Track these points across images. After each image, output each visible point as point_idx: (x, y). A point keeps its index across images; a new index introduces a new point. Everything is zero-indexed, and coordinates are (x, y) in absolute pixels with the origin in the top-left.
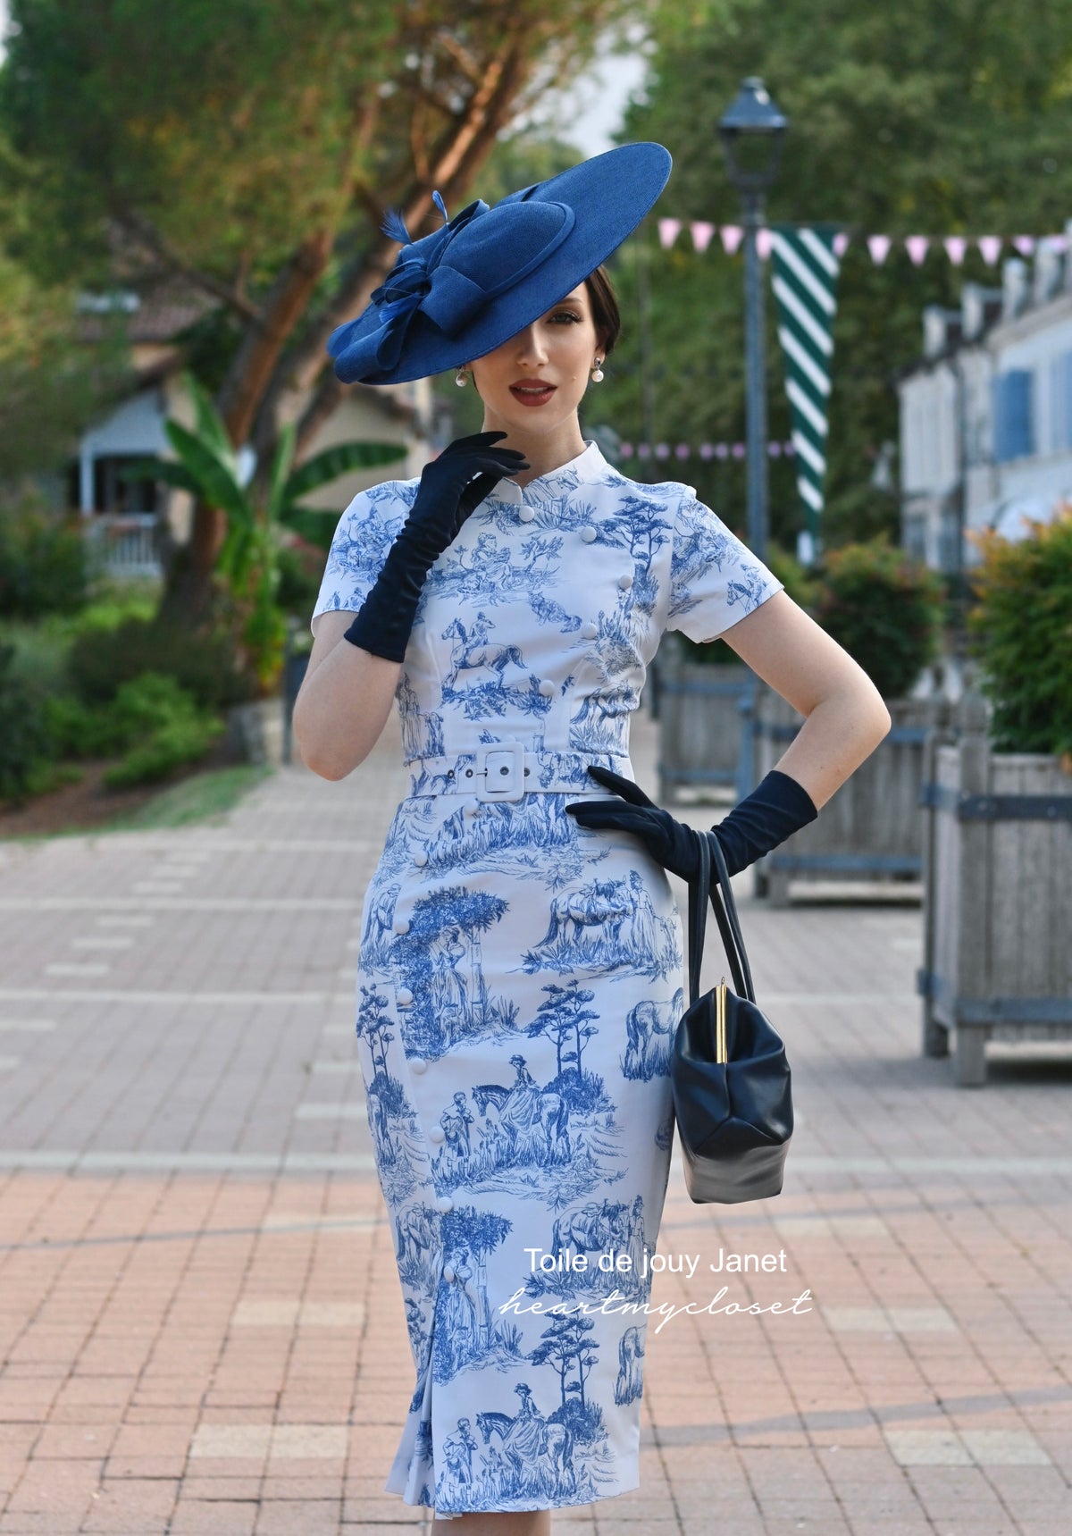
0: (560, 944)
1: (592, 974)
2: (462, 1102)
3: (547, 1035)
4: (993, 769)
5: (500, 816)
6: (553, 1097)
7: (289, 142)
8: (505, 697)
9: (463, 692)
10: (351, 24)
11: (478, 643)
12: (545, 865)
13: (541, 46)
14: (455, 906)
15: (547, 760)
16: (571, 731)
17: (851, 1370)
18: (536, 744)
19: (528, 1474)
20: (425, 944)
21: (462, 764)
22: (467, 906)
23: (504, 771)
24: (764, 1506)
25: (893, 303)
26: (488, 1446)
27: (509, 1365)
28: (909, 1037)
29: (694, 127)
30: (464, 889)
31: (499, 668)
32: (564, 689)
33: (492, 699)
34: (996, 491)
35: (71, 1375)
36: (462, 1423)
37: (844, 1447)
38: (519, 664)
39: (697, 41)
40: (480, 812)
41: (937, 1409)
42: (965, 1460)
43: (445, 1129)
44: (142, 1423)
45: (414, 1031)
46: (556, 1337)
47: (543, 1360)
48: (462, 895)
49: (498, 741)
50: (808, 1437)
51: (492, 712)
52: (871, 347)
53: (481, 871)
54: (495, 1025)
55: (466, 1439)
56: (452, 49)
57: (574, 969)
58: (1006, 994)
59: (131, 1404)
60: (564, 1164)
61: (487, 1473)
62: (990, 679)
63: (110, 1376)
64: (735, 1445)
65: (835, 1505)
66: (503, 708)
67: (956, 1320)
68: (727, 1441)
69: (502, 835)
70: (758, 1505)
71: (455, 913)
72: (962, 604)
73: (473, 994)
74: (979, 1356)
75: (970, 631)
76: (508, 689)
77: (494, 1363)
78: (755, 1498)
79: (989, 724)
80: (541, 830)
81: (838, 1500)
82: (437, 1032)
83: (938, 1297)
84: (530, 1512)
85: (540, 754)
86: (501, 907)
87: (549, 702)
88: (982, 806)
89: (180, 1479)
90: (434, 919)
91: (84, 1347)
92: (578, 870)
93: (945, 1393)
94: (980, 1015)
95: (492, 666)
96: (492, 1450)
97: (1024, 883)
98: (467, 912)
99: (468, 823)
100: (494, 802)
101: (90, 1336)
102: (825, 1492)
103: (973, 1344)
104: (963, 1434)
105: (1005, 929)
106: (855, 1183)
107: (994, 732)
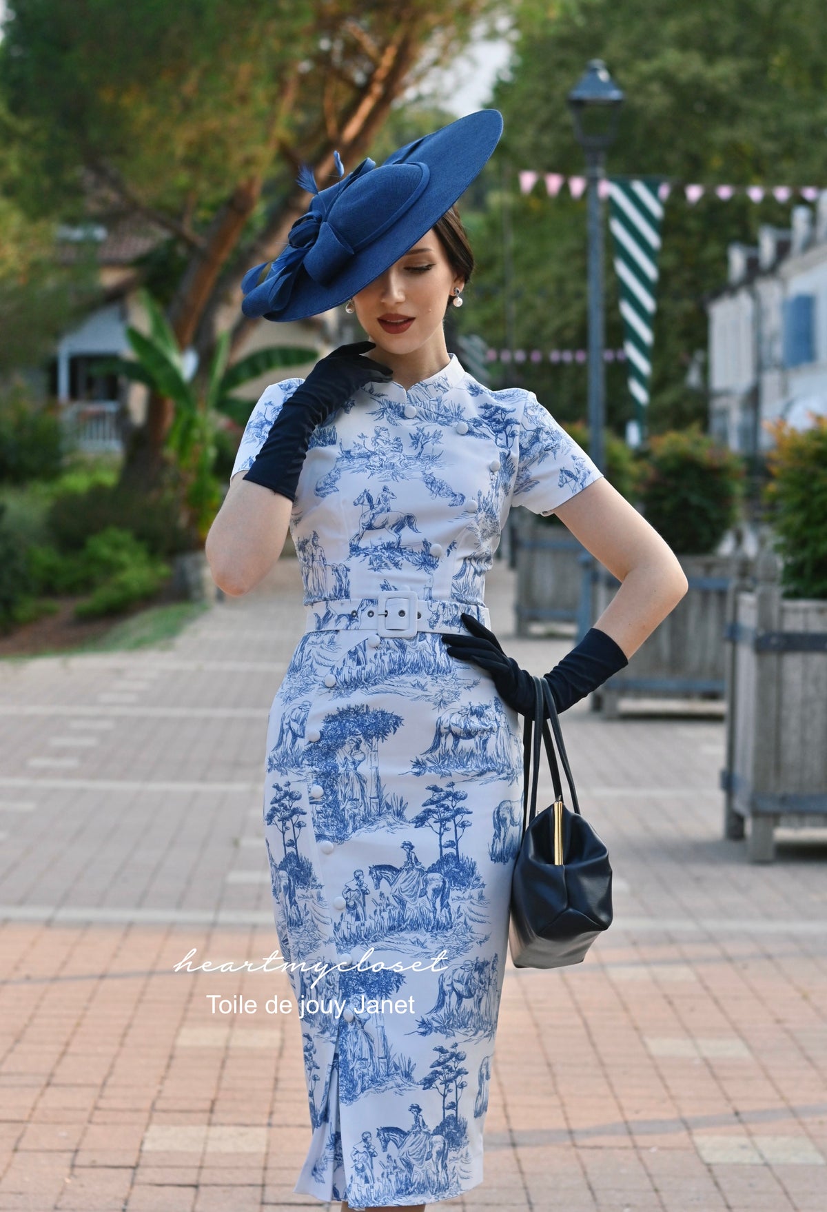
0: (441, 753)
1: (466, 778)
2: (361, 877)
3: (430, 826)
4: (783, 611)
5: (397, 649)
6: (436, 875)
7: (227, 107)
8: (402, 555)
9: (367, 548)
10: (277, 14)
11: (382, 510)
12: (433, 690)
13: (427, 34)
14: (358, 720)
15: (435, 606)
16: (453, 585)
17: (666, 1087)
18: (426, 594)
19: (418, 1176)
20: (332, 750)
21: (365, 606)
22: (369, 720)
23: (402, 613)
24: (599, 1195)
25: (704, 240)
26: (386, 1154)
27: (405, 1089)
28: (714, 824)
29: (547, 99)
30: (367, 707)
31: (397, 531)
32: (448, 551)
33: (392, 555)
34: (785, 390)
35: (48, 1084)
36: (365, 1136)
37: (662, 1148)
38: (413, 529)
39: (552, 31)
40: (381, 646)
41: (735, 1119)
42: (757, 1160)
43: (347, 899)
44: (105, 1123)
45: (324, 820)
46: (441, 1067)
47: (431, 1086)
48: (365, 711)
49: (396, 589)
50: (633, 1141)
51: (391, 566)
52: (687, 275)
53: (383, 692)
54: (388, 816)
55: (368, 1148)
56: (356, 35)
57: (453, 773)
58: (791, 791)
59: (96, 1108)
60: (447, 930)
61: (385, 1175)
62: (781, 539)
63: (79, 1086)
64: (575, 1145)
65: (653, 1194)
66: (400, 563)
67: (750, 1048)
68: (568, 1143)
69: (400, 664)
70: (593, 1194)
71: (359, 726)
72: (759, 480)
73: (371, 791)
74: (769, 1078)
75: (765, 501)
76: (405, 549)
77: (392, 1088)
78: (590, 1188)
79: (779, 576)
80: (430, 662)
81: (656, 1191)
82: (342, 821)
83: (736, 1030)
84: (418, 1206)
85: (430, 602)
86: (397, 721)
87: (437, 561)
88: (774, 641)
89: (135, 1168)
90: (341, 731)
91: (58, 1062)
92: (457, 694)
93: (742, 1107)
94: (770, 806)
95: (391, 529)
96: (389, 1157)
97: (806, 702)
98: (369, 726)
99: (370, 654)
100: (391, 638)
101: (63, 1054)
102: (647, 1184)
103: (764, 1068)
104: (757, 1139)
105: (791, 738)
106: (670, 939)
107: (784, 582)
